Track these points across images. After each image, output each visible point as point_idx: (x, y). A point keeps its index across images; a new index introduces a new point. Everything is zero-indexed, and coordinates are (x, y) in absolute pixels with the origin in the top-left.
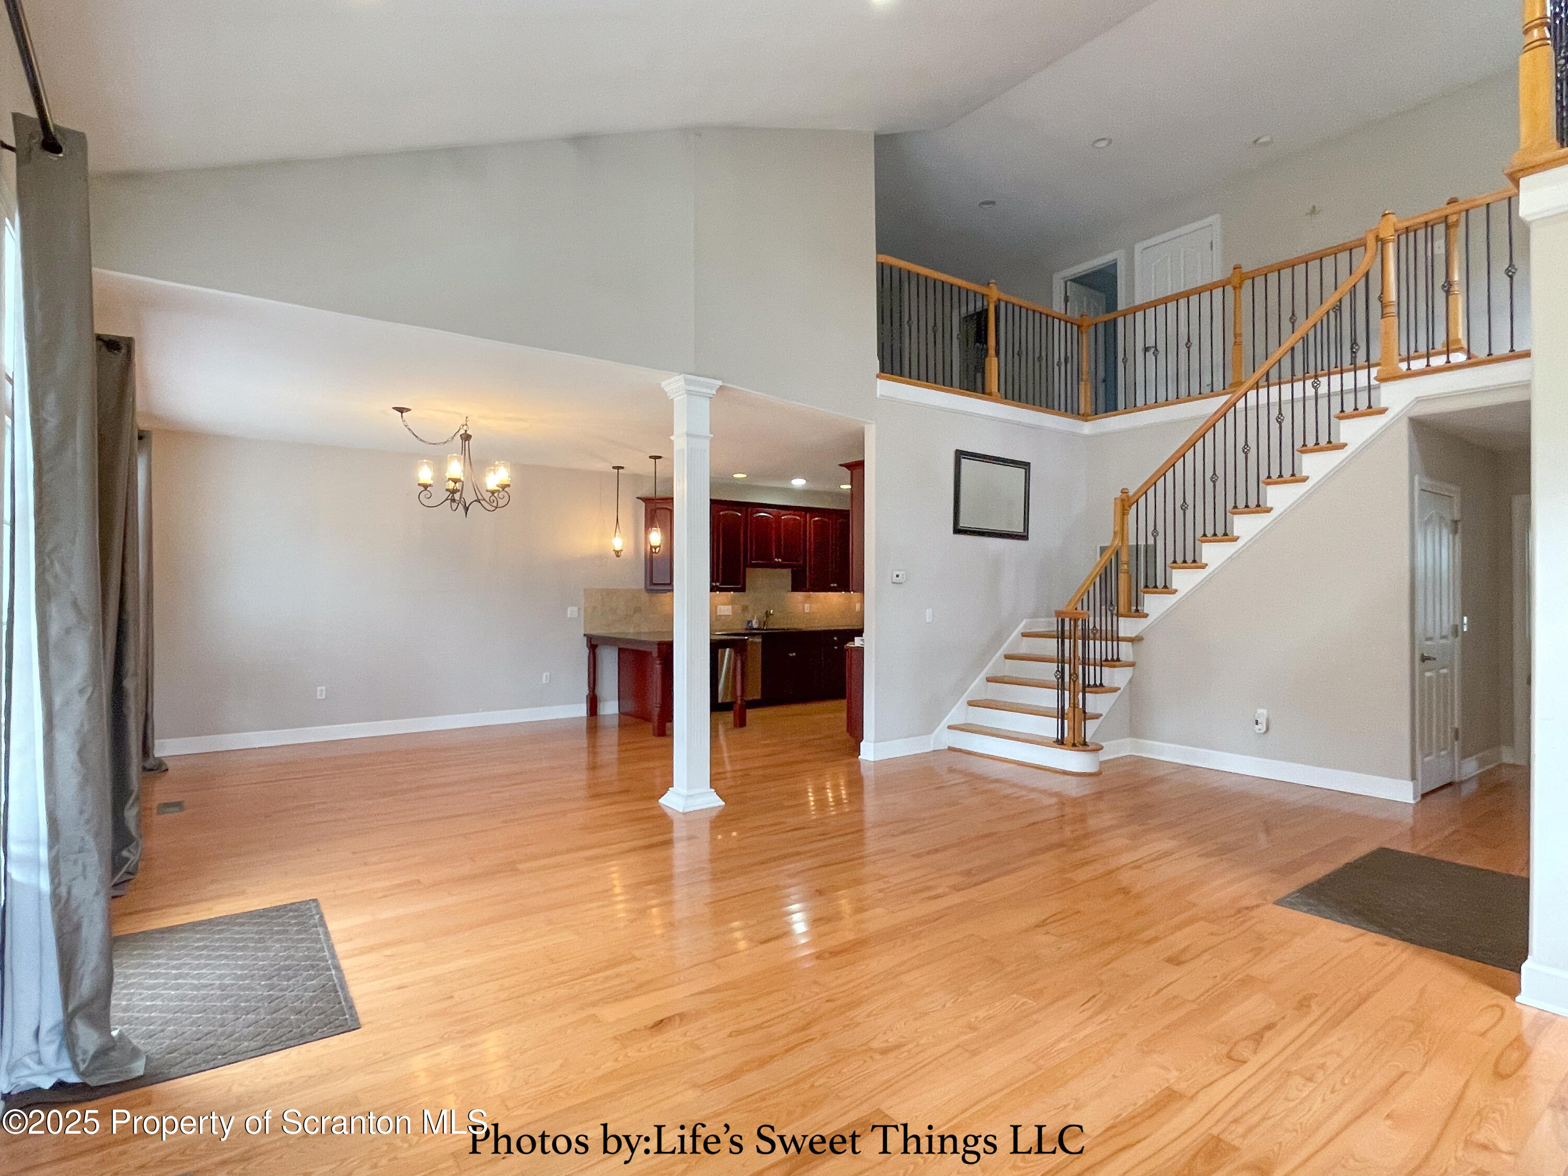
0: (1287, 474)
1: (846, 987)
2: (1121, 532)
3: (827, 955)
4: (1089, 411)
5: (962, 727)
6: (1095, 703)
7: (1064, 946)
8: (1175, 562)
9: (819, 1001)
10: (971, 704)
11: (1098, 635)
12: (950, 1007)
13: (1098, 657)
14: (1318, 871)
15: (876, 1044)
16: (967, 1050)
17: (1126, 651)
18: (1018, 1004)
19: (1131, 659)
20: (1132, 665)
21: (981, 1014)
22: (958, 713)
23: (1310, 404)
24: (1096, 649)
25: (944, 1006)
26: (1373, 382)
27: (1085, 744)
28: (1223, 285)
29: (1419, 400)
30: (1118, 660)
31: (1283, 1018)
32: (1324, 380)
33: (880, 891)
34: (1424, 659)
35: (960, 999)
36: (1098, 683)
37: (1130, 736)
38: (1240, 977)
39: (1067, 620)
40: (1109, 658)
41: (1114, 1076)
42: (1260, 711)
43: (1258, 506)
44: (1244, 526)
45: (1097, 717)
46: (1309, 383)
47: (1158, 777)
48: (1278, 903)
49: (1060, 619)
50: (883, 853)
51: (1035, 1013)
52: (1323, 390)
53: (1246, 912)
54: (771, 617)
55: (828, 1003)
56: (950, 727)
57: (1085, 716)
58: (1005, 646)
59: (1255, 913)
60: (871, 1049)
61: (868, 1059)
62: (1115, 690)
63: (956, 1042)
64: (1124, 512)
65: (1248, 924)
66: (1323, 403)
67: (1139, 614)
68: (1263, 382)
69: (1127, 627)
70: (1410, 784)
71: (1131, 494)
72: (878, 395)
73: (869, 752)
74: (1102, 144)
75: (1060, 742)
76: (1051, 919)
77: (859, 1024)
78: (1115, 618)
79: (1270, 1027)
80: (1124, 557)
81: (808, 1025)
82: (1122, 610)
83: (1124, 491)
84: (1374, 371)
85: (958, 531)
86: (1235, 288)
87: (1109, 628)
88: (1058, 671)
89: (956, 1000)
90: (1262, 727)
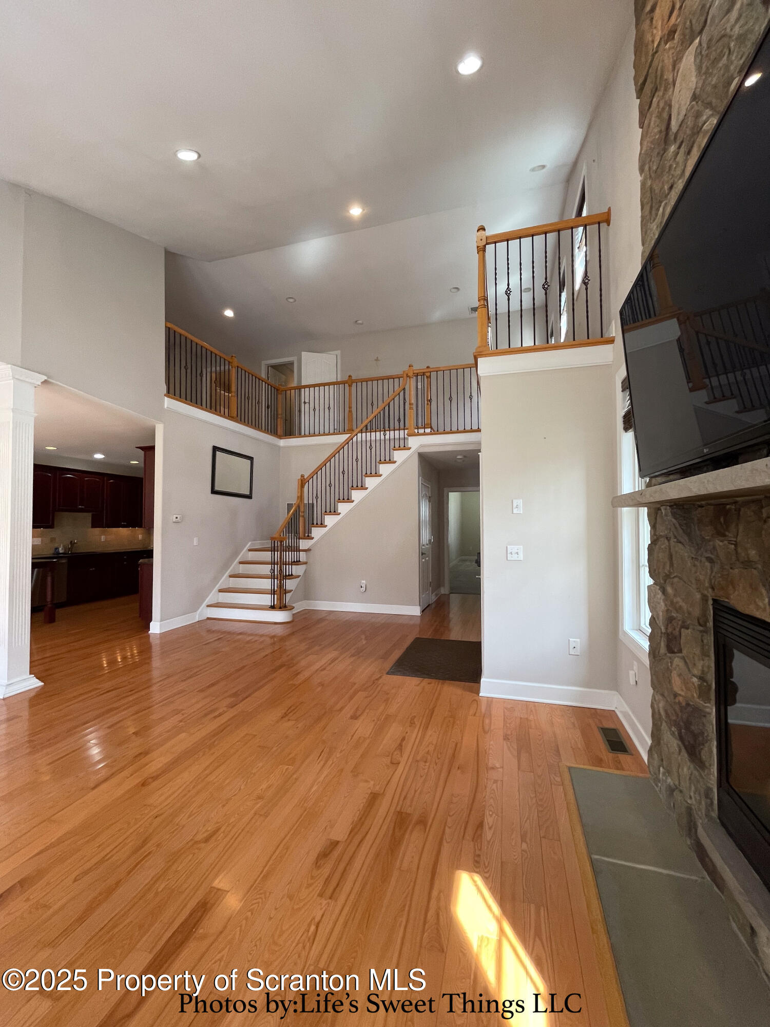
0: (373, 473)
1: (169, 801)
2: (301, 498)
3: (150, 780)
4: (282, 434)
5: (216, 605)
6: (290, 584)
7: (300, 725)
8: (326, 512)
9: (150, 819)
10: (220, 591)
11: (290, 549)
12: (244, 789)
13: (290, 560)
14: (397, 654)
15: (200, 837)
16: (261, 815)
17: (303, 556)
18: (284, 771)
19: (305, 560)
20: (306, 563)
21: (264, 786)
22: (214, 596)
23: (383, 443)
24: (289, 556)
25: (240, 789)
26: (406, 436)
27: (285, 607)
28: (344, 383)
29: (422, 446)
30: (299, 561)
31: (407, 733)
32: (388, 433)
33: (181, 721)
34: (422, 554)
35: (249, 781)
36: (290, 574)
37: (305, 600)
38: (383, 717)
39: (276, 542)
40: (295, 560)
41: (345, 797)
42: (363, 581)
43: (362, 486)
44: (357, 495)
45: (290, 591)
46: (382, 433)
47: (321, 619)
48: (388, 673)
49: (273, 541)
50: (179, 694)
51: (293, 774)
52: (387, 437)
53: (377, 681)
54: (75, 545)
55: (157, 819)
56: (208, 606)
57: (286, 592)
58: (239, 557)
59: (380, 681)
60: (196, 842)
61: (196, 851)
62: (298, 576)
63: (253, 812)
64: (302, 486)
65: (379, 688)
66: (387, 442)
67: (309, 537)
68: (364, 430)
69: (304, 544)
70: (419, 607)
71: (305, 477)
72: (166, 406)
73: (155, 628)
74: (291, 300)
75: (273, 607)
76: (289, 711)
77: (183, 826)
78: (298, 540)
79: (403, 739)
80: (302, 509)
81: (144, 843)
82: (301, 536)
83: (303, 476)
84: (406, 431)
85: (214, 492)
86: (349, 386)
87: (295, 545)
88: (272, 569)
89: (247, 782)
90: (364, 589)
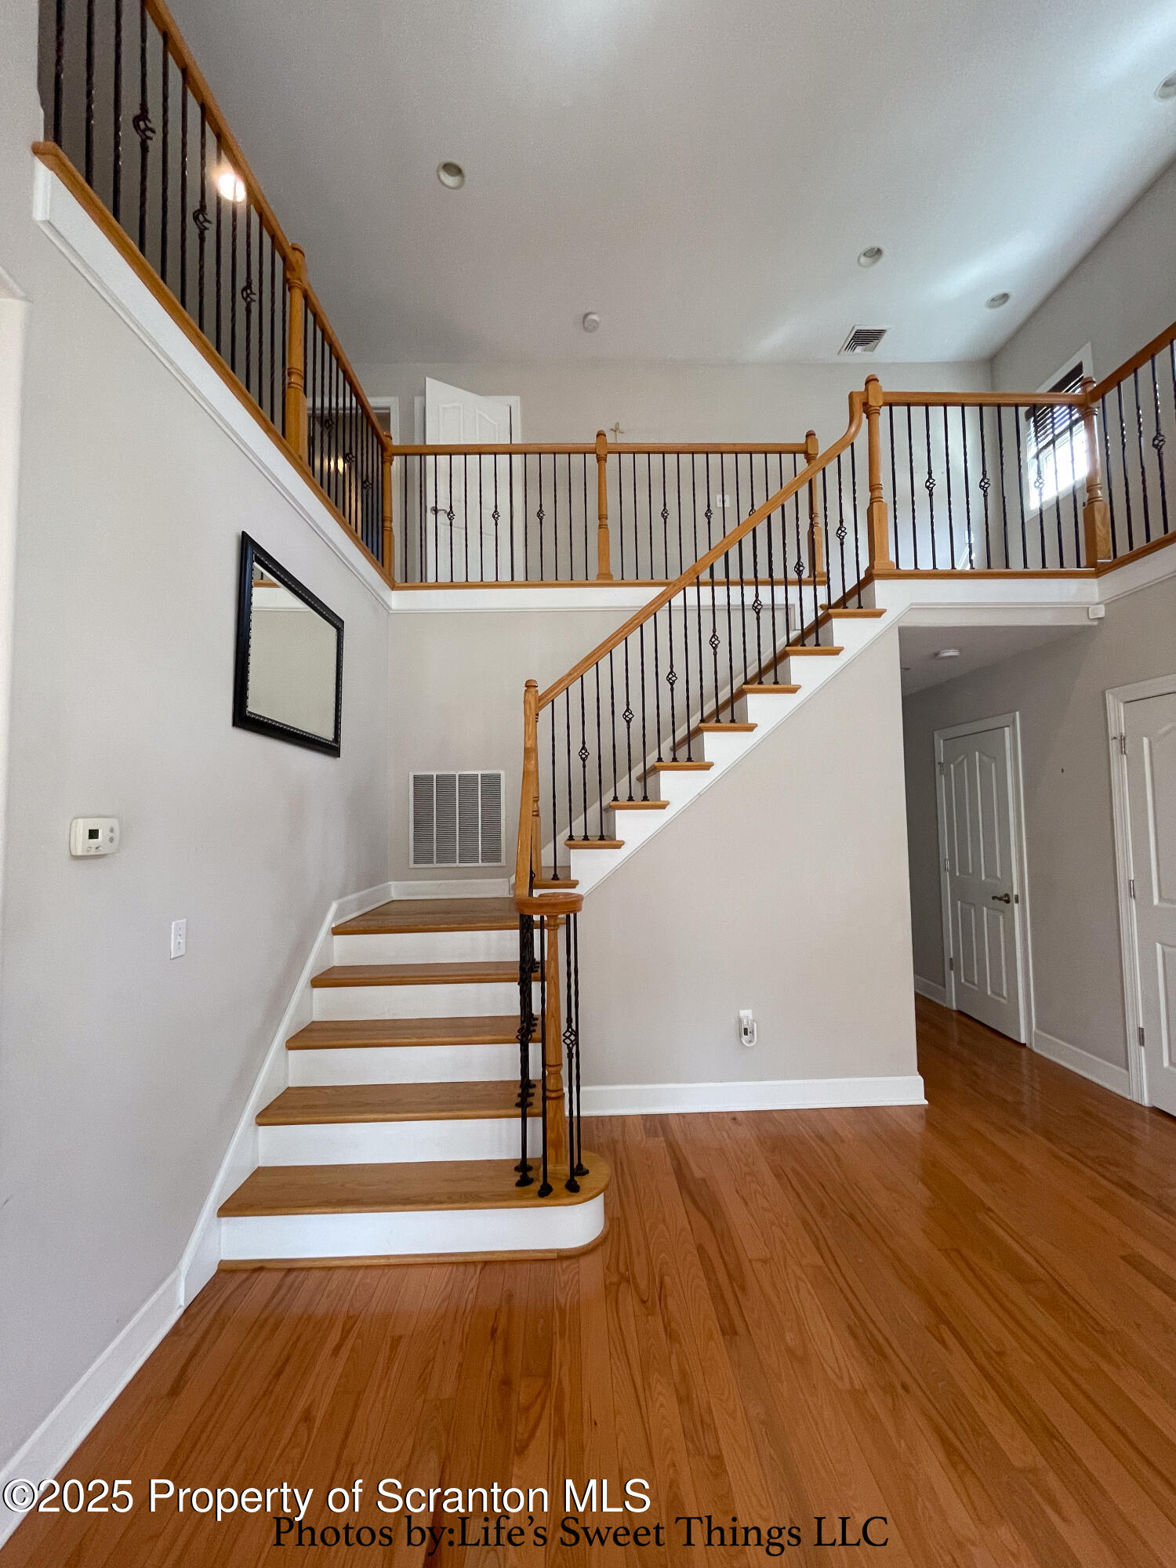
4: (394, 576)
8: (616, 799)
28: (585, 451)
29: (914, 608)
44: (721, 747)
56: (224, 1212)
58: (311, 960)
70: (919, 1079)
72: (40, 215)
80: (535, 790)
83: (528, 684)
85: (242, 721)
86: (599, 459)
